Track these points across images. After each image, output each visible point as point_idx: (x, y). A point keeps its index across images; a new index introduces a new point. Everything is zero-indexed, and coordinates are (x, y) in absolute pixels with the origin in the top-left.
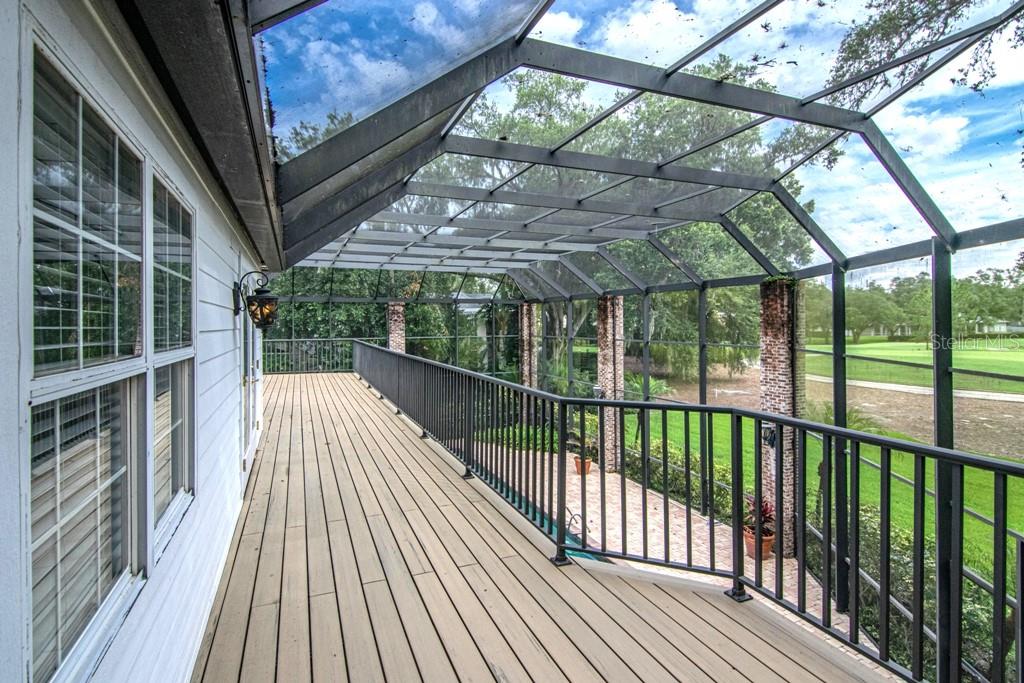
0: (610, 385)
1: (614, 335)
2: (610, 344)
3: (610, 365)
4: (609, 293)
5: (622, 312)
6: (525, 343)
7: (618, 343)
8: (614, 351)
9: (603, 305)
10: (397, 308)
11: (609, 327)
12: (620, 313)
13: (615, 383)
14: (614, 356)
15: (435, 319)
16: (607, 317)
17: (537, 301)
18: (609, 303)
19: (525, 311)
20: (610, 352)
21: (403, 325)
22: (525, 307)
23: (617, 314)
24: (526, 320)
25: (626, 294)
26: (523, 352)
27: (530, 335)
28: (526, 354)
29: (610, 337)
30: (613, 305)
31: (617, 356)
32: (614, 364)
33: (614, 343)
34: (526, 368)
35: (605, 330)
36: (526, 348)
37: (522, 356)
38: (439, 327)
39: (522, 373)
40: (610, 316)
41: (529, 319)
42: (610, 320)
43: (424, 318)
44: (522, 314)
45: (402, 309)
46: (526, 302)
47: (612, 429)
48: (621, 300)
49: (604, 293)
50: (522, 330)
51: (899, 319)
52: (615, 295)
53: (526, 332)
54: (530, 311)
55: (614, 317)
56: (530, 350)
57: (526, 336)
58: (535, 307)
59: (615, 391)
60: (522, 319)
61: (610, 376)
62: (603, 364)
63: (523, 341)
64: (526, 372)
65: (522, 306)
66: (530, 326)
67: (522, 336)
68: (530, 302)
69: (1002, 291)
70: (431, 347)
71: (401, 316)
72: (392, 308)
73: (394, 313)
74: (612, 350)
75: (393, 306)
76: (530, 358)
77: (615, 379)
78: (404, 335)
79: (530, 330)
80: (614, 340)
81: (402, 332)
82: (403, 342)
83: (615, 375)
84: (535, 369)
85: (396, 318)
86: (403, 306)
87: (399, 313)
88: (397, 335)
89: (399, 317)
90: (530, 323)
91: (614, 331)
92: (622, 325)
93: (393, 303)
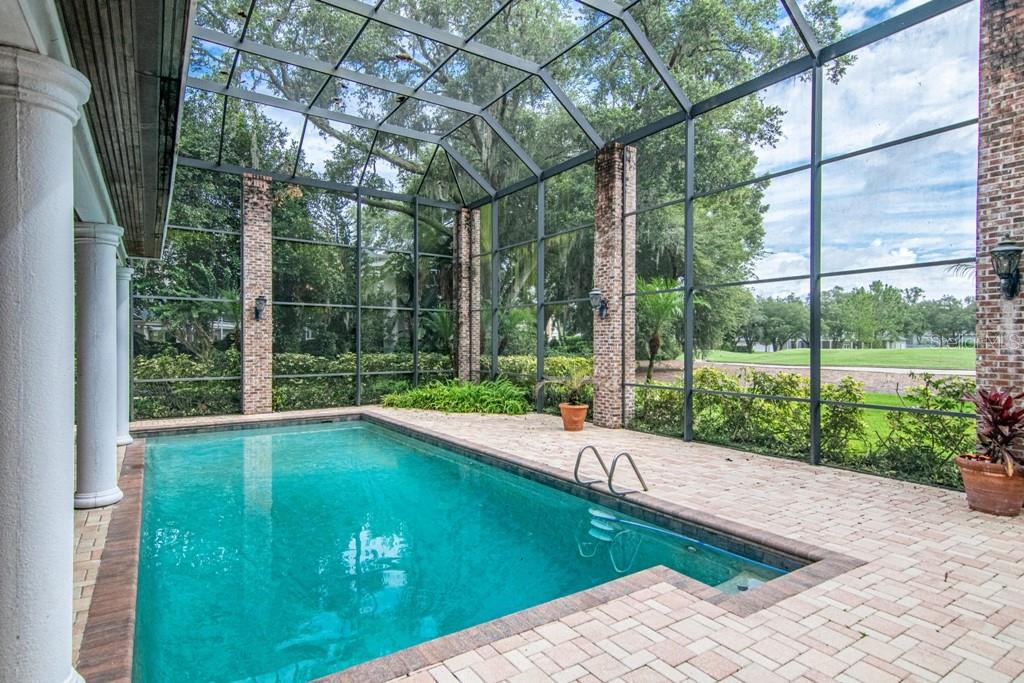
0: (617, 287)
1: (623, 208)
2: (617, 220)
3: (617, 254)
4: (616, 140)
5: (634, 173)
6: (464, 267)
7: (628, 221)
8: (623, 234)
9: (606, 160)
10: (257, 183)
11: (617, 193)
12: (632, 174)
13: (623, 285)
14: (623, 241)
16: (613, 177)
17: (483, 201)
18: (617, 155)
19: (463, 221)
20: (617, 234)
21: (267, 214)
22: (464, 214)
23: (628, 175)
24: (464, 233)
26: (459, 280)
27: (471, 256)
28: (464, 283)
29: (618, 212)
30: (623, 159)
31: (627, 242)
32: (623, 255)
33: (623, 221)
34: (464, 305)
35: (610, 199)
36: (465, 274)
37: (459, 287)
39: (458, 313)
40: (618, 174)
41: (470, 232)
42: (618, 183)
44: (459, 225)
45: (266, 186)
46: (466, 206)
47: (619, 358)
48: (632, 153)
50: (459, 247)
52: (625, 143)
53: (464, 251)
54: (470, 220)
55: (623, 179)
56: (470, 279)
57: (464, 259)
58: (477, 213)
59: (623, 297)
60: (459, 231)
61: (617, 272)
62: (605, 255)
63: (460, 265)
64: (465, 311)
65: (459, 213)
66: (471, 243)
67: (458, 258)
68: (471, 206)
71: (265, 197)
72: (249, 183)
73: (252, 192)
74: (620, 232)
75: (250, 179)
76: (470, 290)
77: (623, 278)
78: (270, 230)
79: (470, 249)
80: (624, 216)
81: (266, 224)
82: (267, 241)
83: (623, 271)
84: (477, 306)
85: (255, 200)
86: (268, 182)
87: (261, 192)
88: (257, 228)
89: (261, 199)
90: (470, 238)
91: (623, 201)
92: (634, 194)
93: (250, 175)
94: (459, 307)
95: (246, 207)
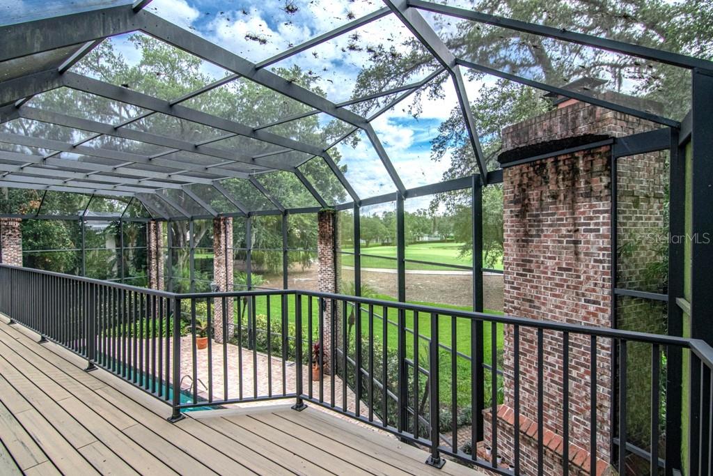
0: (223, 281)
1: (226, 245)
2: (223, 252)
3: (223, 267)
4: (221, 215)
5: (231, 229)
6: (153, 253)
7: (229, 251)
8: (226, 257)
9: (218, 223)
10: (11, 223)
11: (222, 239)
12: (230, 229)
13: (227, 280)
14: (226, 260)
15: (59, 234)
16: (220, 232)
17: (163, 220)
18: (222, 223)
19: (152, 227)
20: (223, 257)
21: (19, 240)
22: (152, 225)
23: (228, 230)
24: (153, 235)
25: (235, 216)
26: (150, 259)
27: (157, 246)
28: (154, 262)
29: (223, 247)
30: (225, 224)
31: (228, 260)
32: (226, 266)
33: (226, 251)
34: (154, 273)
35: (219, 241)
36: (153, 257)
37: (150, 264)
38: (64, 241)
39: (150, 277)
40: (223, 231)
41: (156, 234)
42: (223, 235)
43: (46, 233)
44: (149, 230)
45: (18, 224)
46: (153, 220)
48: (231, 220)
49: (218, 215)
50: (149, 242)
51: (386, 234)
52: (226, 216)
53: (153, 244)
54: (156, 228)
55: (226, 232)
56: (157, 259)
57: (153, 247)
58: (161, 224)
59: (227, 285)
60: (149, 233)
61: (222, 274)
62: (218, 266)
63: (150, 252)
64: (154, 276)
65: (149, 223)
66: (157, 239)
67: (150, 247)
68: (157, 221)
69: (426, 220)
70: (54, 259)
71: (17, 231)
72: (5, 224)
73: (8, 229)
74: (224, 256)
75: (6, 221)
76: (157, 264)
77: (227, 276)
78: (21, 249)
79: (157, 243)
80: (226, 249)
81: (18, 246)
82: (19, 255)
83: (226, 273)
84: (162, 273)
85: (10, 233)
86: (19, 222)
87: (14, 228)
88: (12, 249)
89: (15, 232)
90: (157, 237)
91: (226, 242)
92: (232, 238)
93: (6, 219)
94: (150, 274)
95: (4, 238)
